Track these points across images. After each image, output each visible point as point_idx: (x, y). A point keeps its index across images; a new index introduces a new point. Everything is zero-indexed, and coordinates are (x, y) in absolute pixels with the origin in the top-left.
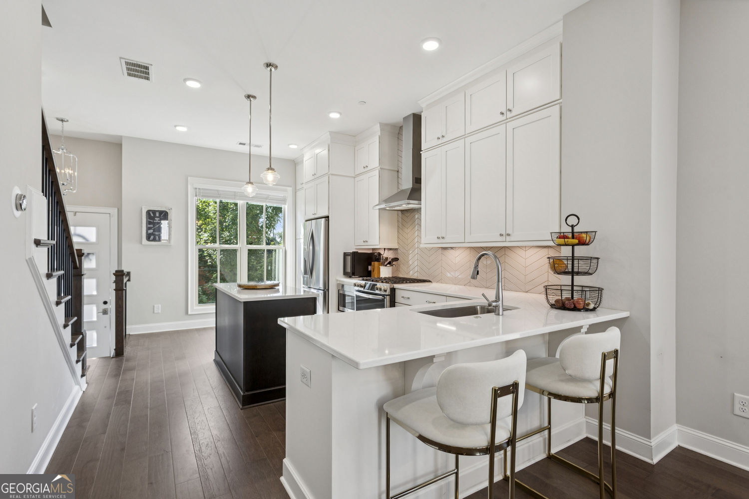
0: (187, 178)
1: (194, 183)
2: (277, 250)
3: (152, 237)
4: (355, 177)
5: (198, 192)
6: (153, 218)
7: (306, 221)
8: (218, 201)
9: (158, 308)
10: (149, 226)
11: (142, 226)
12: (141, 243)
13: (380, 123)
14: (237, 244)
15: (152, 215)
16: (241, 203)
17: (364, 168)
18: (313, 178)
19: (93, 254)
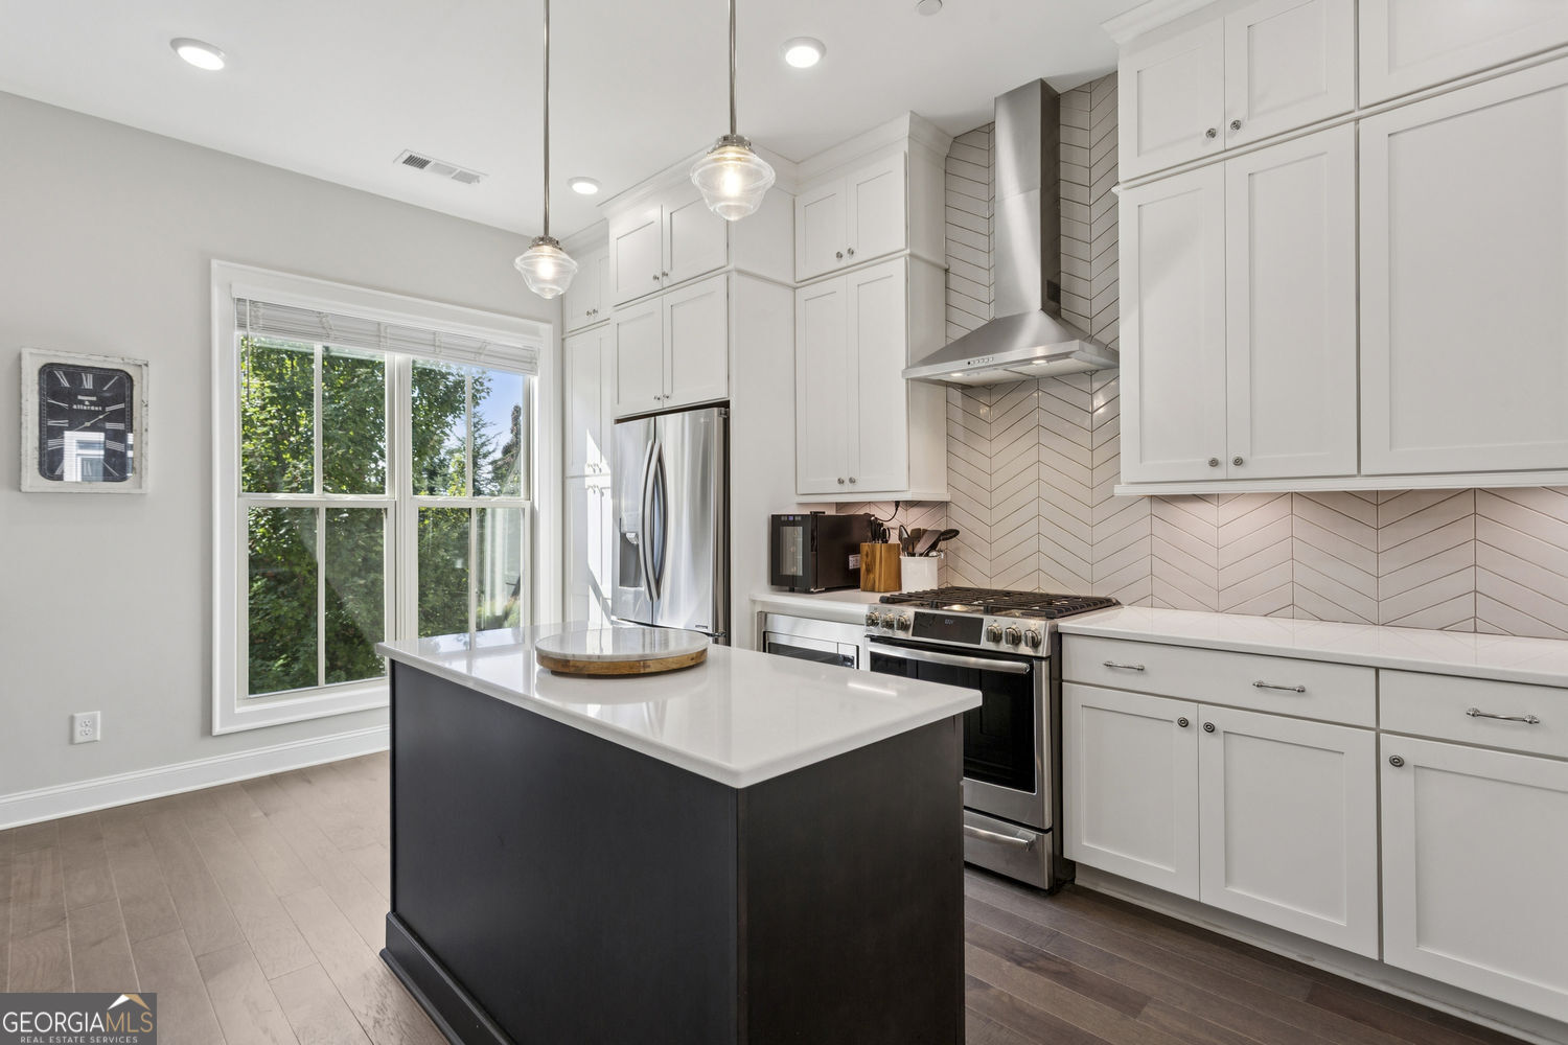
0: (209, 264)
1: (231, 282)
2: (489, 511)
4: (795, 289)
5: (246, 312)
6: (70, 395)
7: (619, 421)
8: (318, 350)
9: (91, 725)
10: (53, 423)
11: (21, 424)
12: (20, 486)
13: (912, 112)
14: (382, 491)
15: (64, 382)
16: (396, 361)
17: (839, 255)
18: (656, 285)
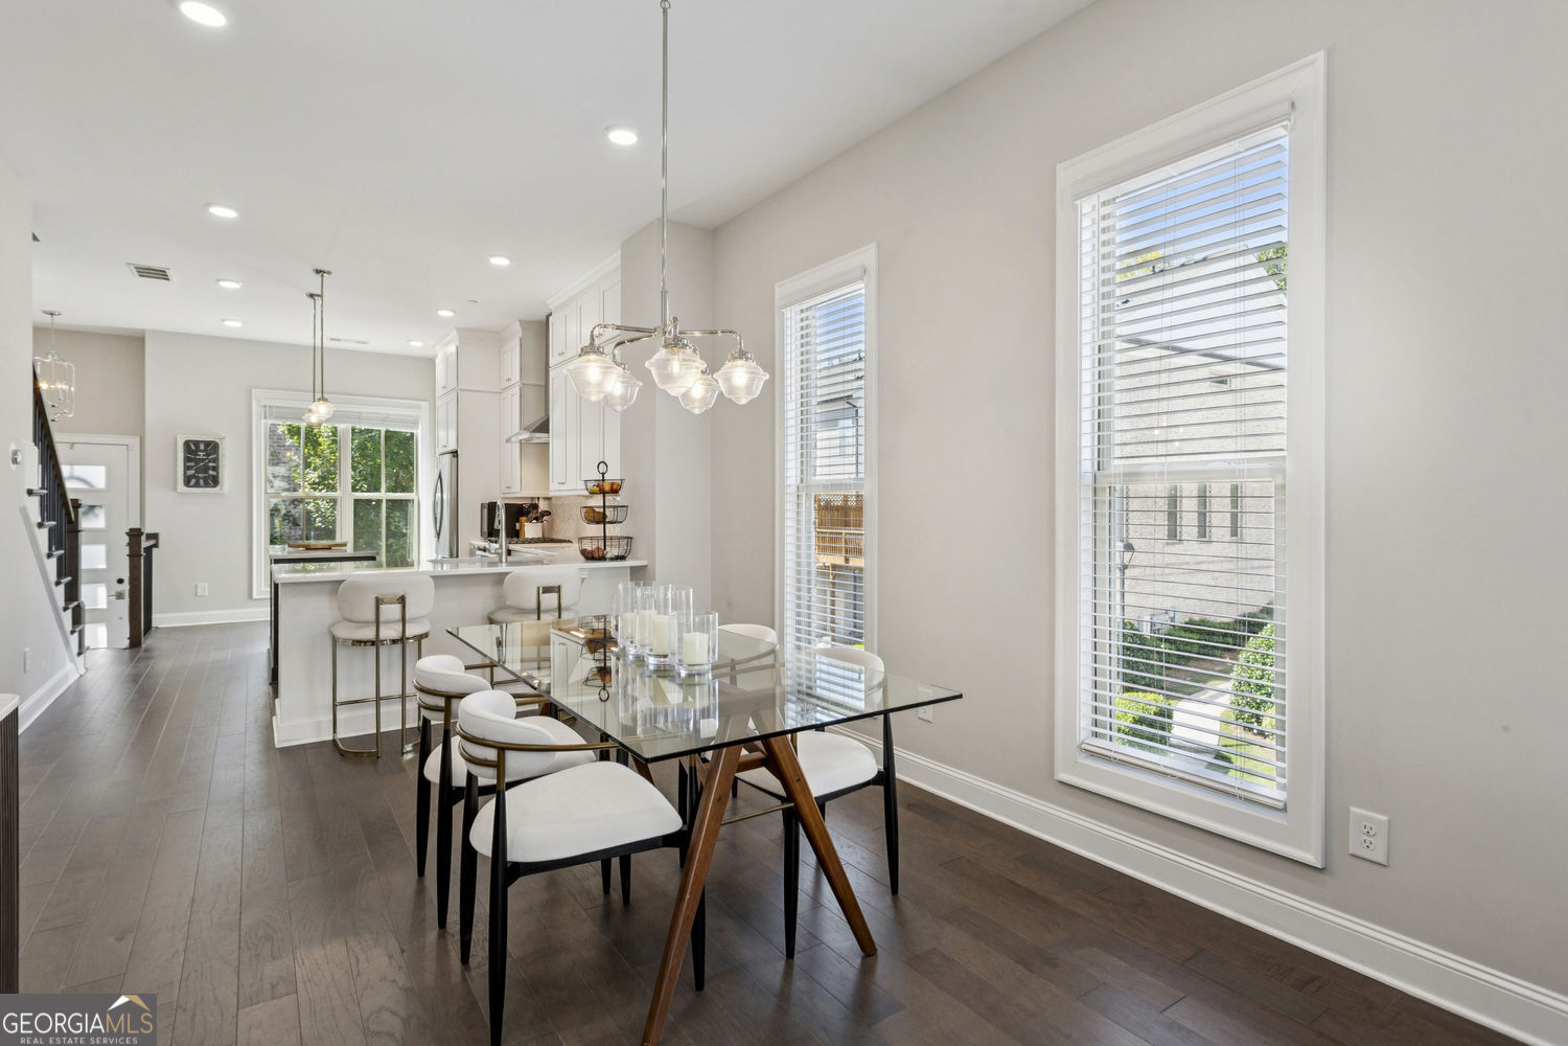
0: (250, 392)
1: (262, 398)
3: (193, 481)
4: (500, 394)
5: (268, 411)
6: (195, 453)
8: (303, 425)
9: (204, 589)
10: (189, 464)
11: (176, 466)
12: (175, 489)
13: (519, 321)
14: (335, 490)
15: (193, 448)
16: (344, 428)
17: (507, 380)
18: (444, 392)
19: (100, 506)
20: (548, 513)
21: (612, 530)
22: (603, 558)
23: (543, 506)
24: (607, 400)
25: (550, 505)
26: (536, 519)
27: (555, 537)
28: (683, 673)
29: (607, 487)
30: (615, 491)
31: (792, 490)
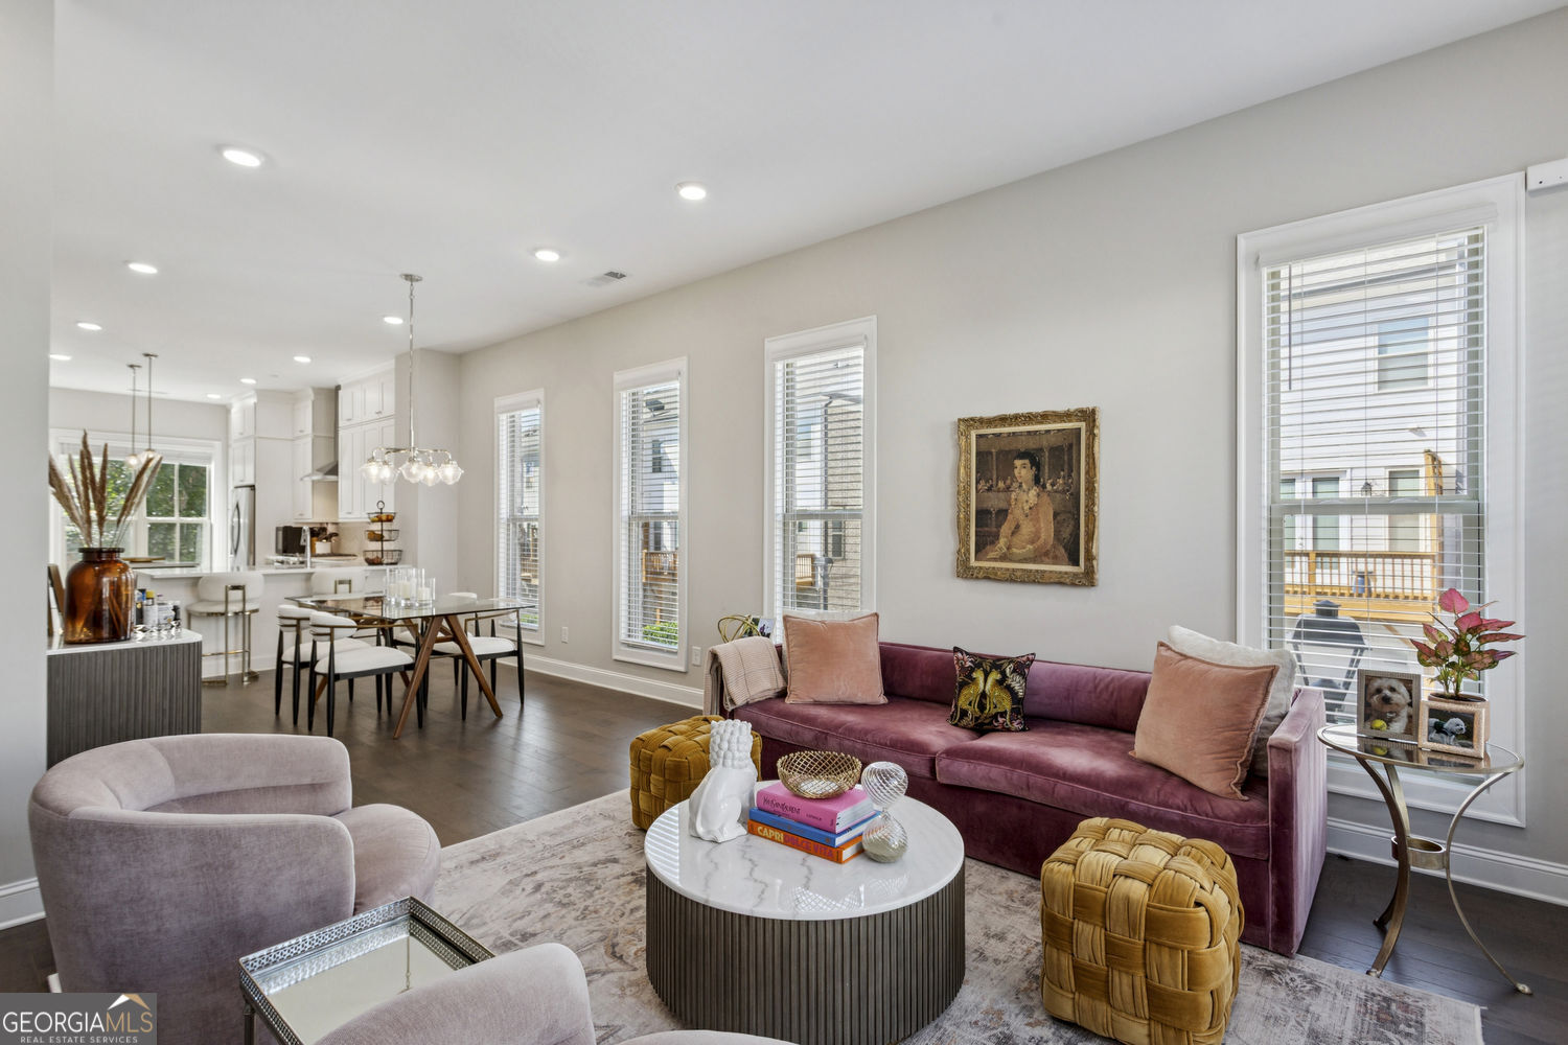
20: (336, 535)
21: (387, 546)
22: (381, 564)
23: (331, 529)
24: (383, 482)
25: (338, 529)
26: (326, 539)
27: (342, 552)
28: (417, 605)
29: (384, 518)
30: (390, 519)
31: (504, 521)
